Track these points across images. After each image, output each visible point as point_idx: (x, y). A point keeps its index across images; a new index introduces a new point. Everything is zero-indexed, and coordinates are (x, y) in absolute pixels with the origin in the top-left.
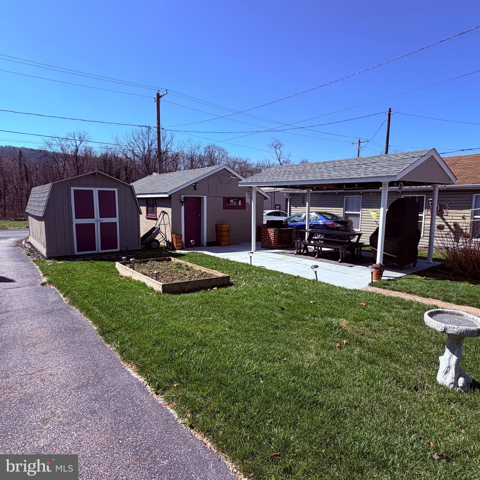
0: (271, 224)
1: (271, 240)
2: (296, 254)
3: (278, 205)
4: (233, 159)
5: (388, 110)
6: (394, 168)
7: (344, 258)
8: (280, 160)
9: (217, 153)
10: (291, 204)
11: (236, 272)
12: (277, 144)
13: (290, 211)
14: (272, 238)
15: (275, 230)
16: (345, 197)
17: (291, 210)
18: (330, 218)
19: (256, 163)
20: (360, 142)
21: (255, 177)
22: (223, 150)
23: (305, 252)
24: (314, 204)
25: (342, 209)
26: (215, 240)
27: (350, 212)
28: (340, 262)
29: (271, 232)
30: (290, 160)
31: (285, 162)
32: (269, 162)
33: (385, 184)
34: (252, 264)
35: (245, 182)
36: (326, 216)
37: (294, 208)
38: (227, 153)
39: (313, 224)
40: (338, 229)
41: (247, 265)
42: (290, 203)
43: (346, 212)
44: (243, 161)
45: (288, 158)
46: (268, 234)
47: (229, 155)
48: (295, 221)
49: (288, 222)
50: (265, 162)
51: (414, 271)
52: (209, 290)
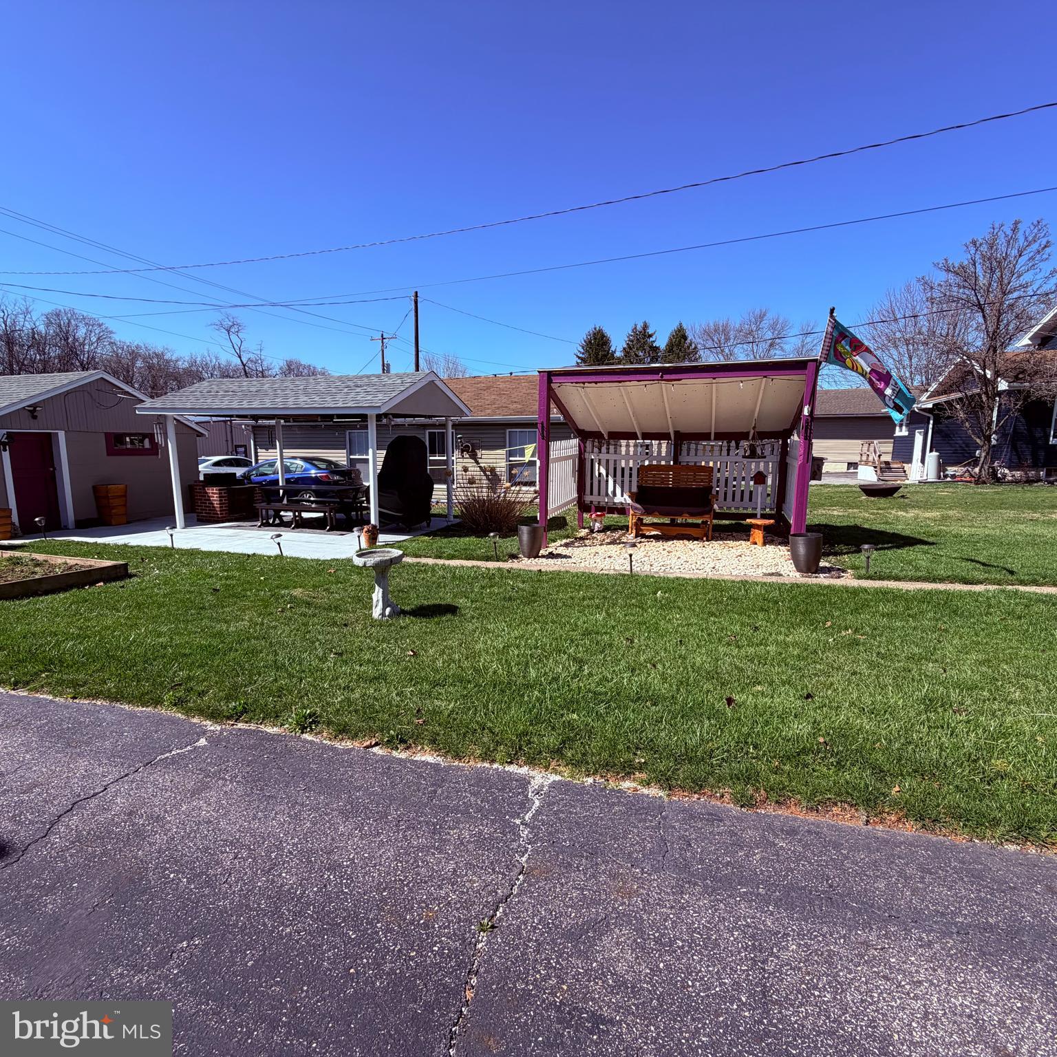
0: (212, 479)
1: (214, 507)
2: (260, 527)
3: (241, 446)
4: (128, 347)
5: (414, 294)
6: (380, 396)
7: (334, 523)
8: (240, 357)
9: (84, 331)
10: (258, 443)
11: (142, 559)
12: (231, 324)
13: (256, 456)
14: (216, 504)
15: (219, 490)
16: (347, 432)
17: (259, 454)
18: (324, 466)
19: (187, 358)
20: (383, 339)
21: (171, 398)
22: (100, 325)
23: (277, 521)
24: (298, 443)
25: (345, 451)
26: (95, 516)
27: (357, 457)
28: (328, 531)
29: (214, 493)
30: (263, 357)
31: (252, 361)
32: (217, 358)
33: (371, 416)
34: (175, 546)
35: (149, 406)
36: (316, 463)
37: (264, 450)
38: (111, 332)
39: (296, 476)
40: (336, 483)
41: (166, 548)
42: (255, 442)
43: (351, 457)
44: (155, 353)
45: (259, 352)
46: (209, 496)
47: (117, 338)
48: (266, 474)
49: (252, 477)
50: (208, 358)
51: (424, 532)
52: (87, 587)
